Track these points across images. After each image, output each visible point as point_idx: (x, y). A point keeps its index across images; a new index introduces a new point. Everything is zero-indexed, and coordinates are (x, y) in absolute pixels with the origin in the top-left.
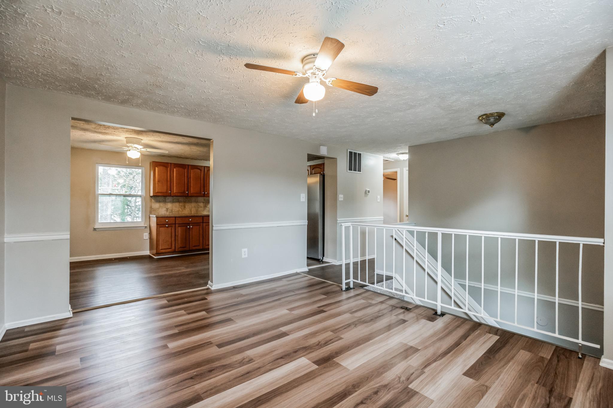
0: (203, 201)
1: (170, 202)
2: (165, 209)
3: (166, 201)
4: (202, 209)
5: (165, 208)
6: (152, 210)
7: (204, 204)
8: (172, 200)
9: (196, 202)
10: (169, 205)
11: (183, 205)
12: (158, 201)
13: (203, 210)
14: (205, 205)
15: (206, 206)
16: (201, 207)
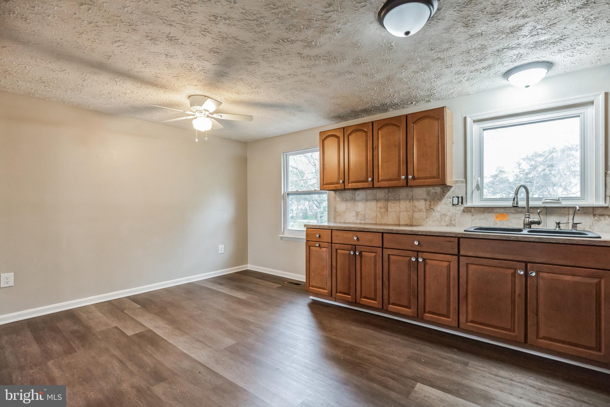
0: (425, 196)
1: (361, 200)
2: (354, 213)
3: (355, 198)
4: (424, 214)
5: (354, 211)
6: (337, 214)
7: (428, 203)
8: (365, 196)
9: (412, 199)
10: (360, 206)
11: (382, 206)
12: (345, 199)
13: (425, 217)
14: (430, 205)
15: (432, 207)
16: (420, 211)
